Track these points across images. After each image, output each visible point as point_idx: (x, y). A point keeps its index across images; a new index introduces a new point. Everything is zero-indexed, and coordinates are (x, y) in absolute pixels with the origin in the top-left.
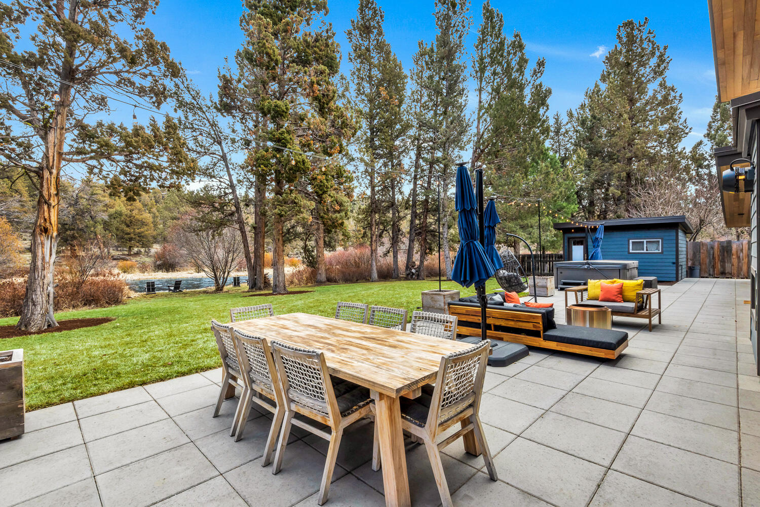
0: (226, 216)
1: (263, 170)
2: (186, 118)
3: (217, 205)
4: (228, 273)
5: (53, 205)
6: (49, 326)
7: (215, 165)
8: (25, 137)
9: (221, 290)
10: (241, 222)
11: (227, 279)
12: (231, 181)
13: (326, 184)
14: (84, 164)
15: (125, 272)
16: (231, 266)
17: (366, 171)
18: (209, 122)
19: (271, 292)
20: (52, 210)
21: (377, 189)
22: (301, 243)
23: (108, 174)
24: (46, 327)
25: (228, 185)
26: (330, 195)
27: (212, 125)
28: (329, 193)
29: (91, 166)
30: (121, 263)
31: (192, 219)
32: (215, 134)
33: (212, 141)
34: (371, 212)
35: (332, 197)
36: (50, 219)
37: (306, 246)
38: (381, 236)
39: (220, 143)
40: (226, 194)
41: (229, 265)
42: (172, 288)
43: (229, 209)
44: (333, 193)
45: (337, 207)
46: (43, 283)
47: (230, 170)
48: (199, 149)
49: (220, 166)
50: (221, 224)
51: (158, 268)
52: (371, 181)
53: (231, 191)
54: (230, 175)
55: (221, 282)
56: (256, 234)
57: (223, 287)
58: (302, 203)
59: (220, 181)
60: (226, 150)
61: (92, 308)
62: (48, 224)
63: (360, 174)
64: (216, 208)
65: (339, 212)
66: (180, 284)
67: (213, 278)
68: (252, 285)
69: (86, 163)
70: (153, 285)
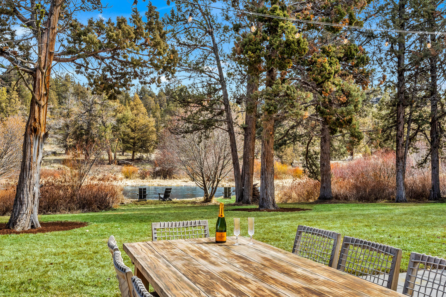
0: (215, 116)
1: (250, 57)
2: (179, 10)
3: (205, 103)
4: (218, 182)
5: (43, 105)
6: (33, 227)
7: (206, 58)
8: (25, 40)
9: (210, 201)
10: (230, 122)
11: (216, 188)
12: (221, 75)
13: (329, 68)
14: (73, 63)
15: (127, 178)
16: (221, 174)
17: (392, 50)
18: (201, 11)
19: (258, 207)
20: (42, 110)
21: (407, 74)
22: (302, 149)
23: (93, 73)
24: (30, 228)
25: (217, 80)
26: (334, 83)
27: (204, 14)
28: (331, 80)
29: (79, 64)
30: (124, 168)
31: (179, 120)
32: (207, 24)
33: (204, 32)
34: (398, 105)
35: (336, 85)
36: (39, 119)
37: (308, 151)
38: (412, 139)
39: (211, 34)
40: (216, 90)
41: (218, 173)
42: (162, 196)
43: (219, 107)
44: (338, 80)
45: (343, 99)
46: (30, 183)
47: (221, 62)
48: (190, 42)
49: (211, 59)
50: (209, 125)
51: (156, 175)
52: (399, 63)
53: (220, 86)
54: (220, 69)
55: (209, 192)
56: (246, 136)
57: (212, 198)
58: (296, 95)
59: (210, 76)
60: (217, 40)
61: (85, 212)
62: (37, 124)
63: (383, 55)
64: (204, 106)
65: (346, 104)
66: (170, 192)
67: (203, 187)
68: (239, 198)
69: (75, 62)
70: (145, 192)
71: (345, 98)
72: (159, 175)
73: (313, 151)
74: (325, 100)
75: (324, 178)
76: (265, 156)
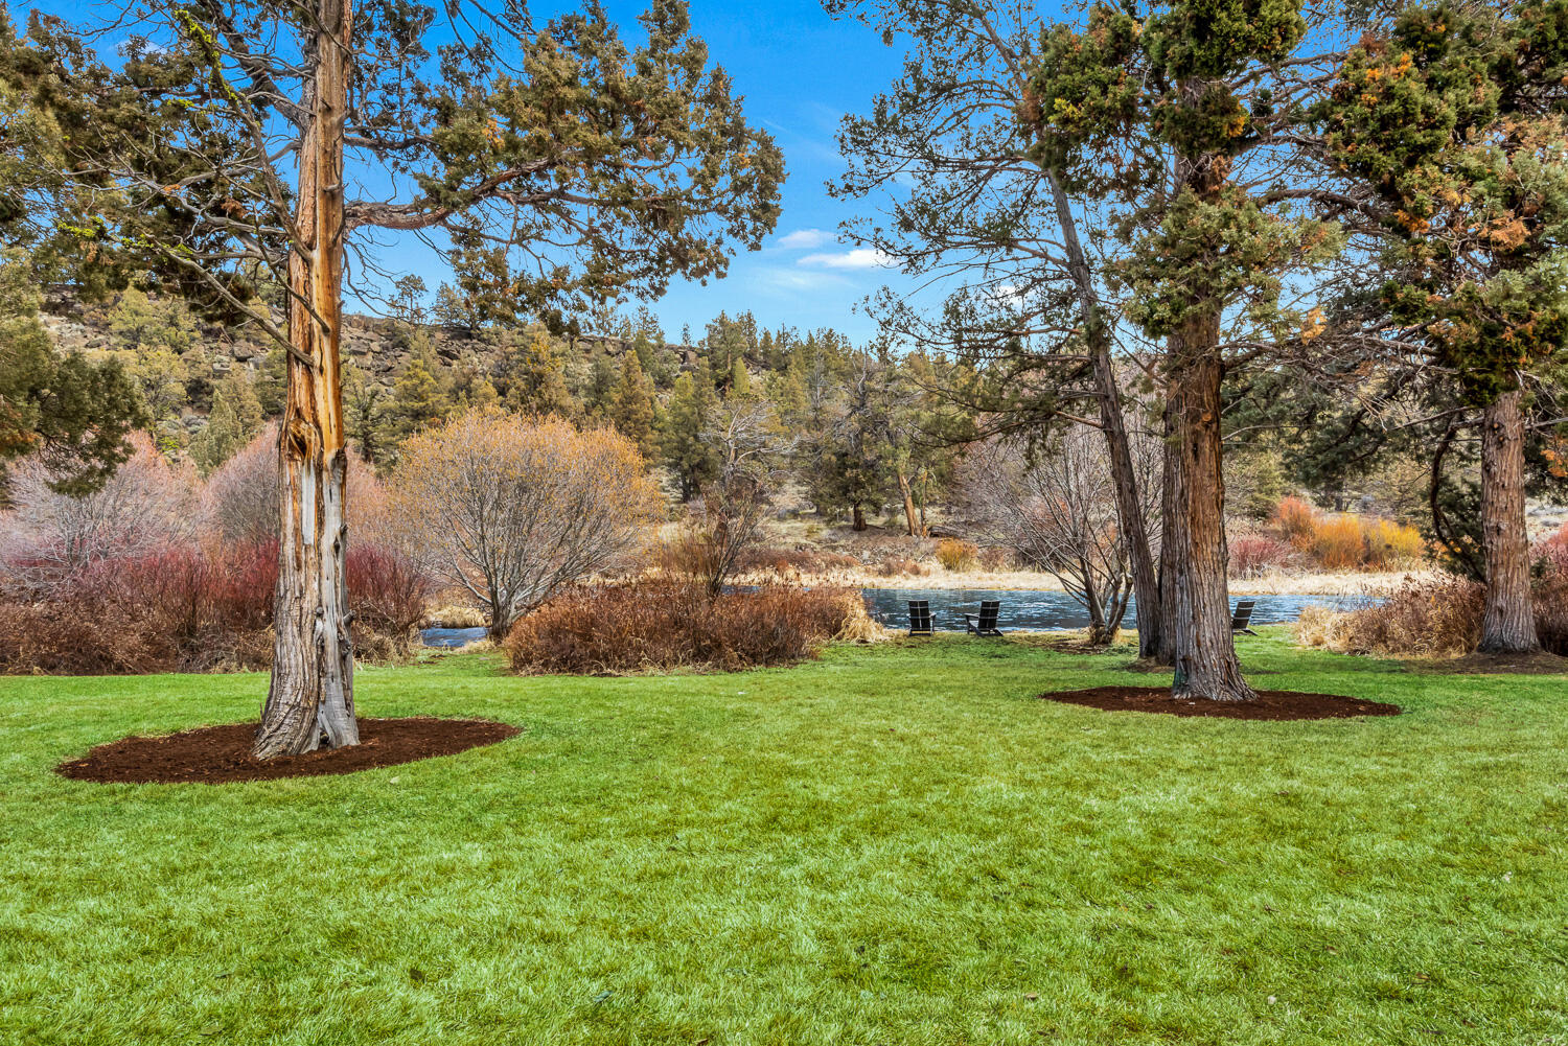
4: (1128, 587)
5: (318, 364)
6: (324, 742)
9: (1107, 642)
11: (1124, 607)
12: (1072, 247)
14: (441, 228)
15: (949, 568)
20: (318, 380)
24: (314, 746)
36: (313, 409)
37: (1437, 483)
42: (976, 624)
46: (301, 608)
51: (1026, 558)
54: (1067, 225)
55: (1105, 614)
57: (1112, 631)
62: (305, 425)
66: (995, 612)
67: (1084, 601)
68: (1149, 643)
69: (445, 224)
70: (925, 612)
71: (1519, 227)
72: (1031, 562)
73: (1464, 481)
74: (1415, 255)
75: (1501, 578)
76: (1186, 505)
